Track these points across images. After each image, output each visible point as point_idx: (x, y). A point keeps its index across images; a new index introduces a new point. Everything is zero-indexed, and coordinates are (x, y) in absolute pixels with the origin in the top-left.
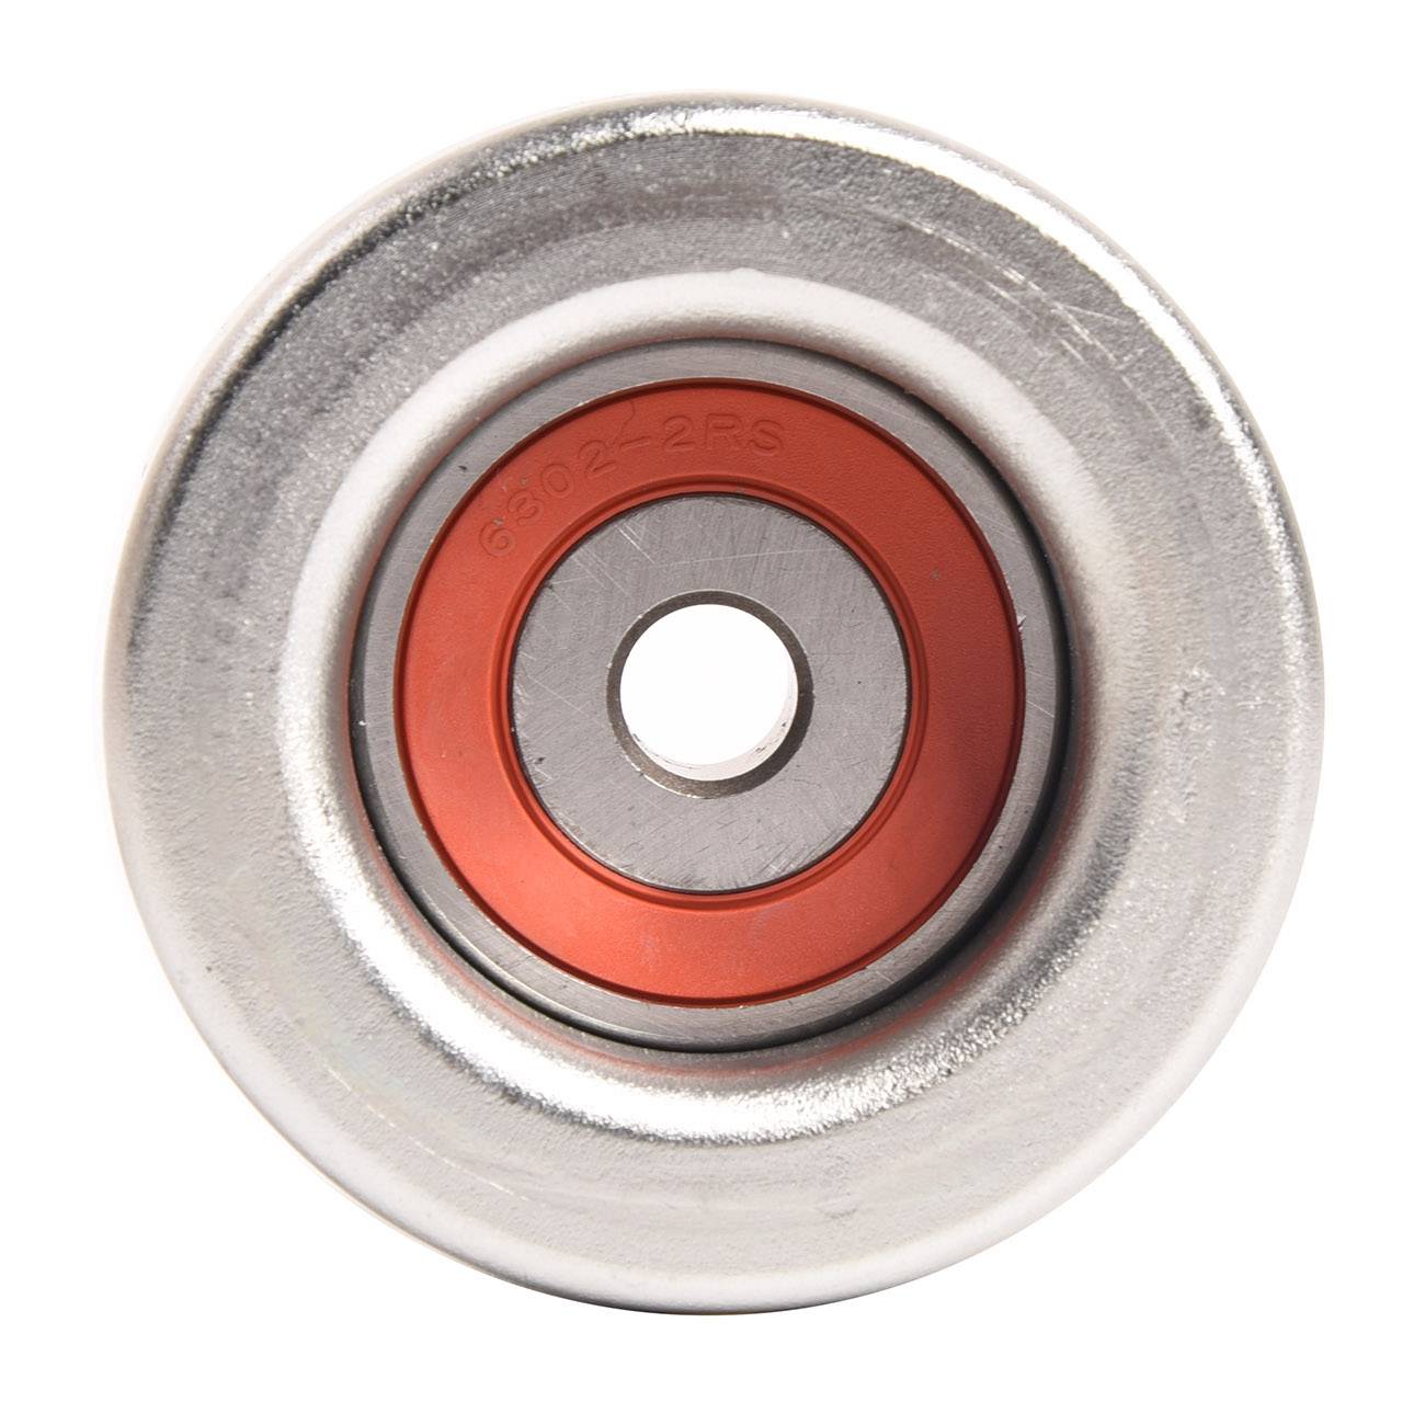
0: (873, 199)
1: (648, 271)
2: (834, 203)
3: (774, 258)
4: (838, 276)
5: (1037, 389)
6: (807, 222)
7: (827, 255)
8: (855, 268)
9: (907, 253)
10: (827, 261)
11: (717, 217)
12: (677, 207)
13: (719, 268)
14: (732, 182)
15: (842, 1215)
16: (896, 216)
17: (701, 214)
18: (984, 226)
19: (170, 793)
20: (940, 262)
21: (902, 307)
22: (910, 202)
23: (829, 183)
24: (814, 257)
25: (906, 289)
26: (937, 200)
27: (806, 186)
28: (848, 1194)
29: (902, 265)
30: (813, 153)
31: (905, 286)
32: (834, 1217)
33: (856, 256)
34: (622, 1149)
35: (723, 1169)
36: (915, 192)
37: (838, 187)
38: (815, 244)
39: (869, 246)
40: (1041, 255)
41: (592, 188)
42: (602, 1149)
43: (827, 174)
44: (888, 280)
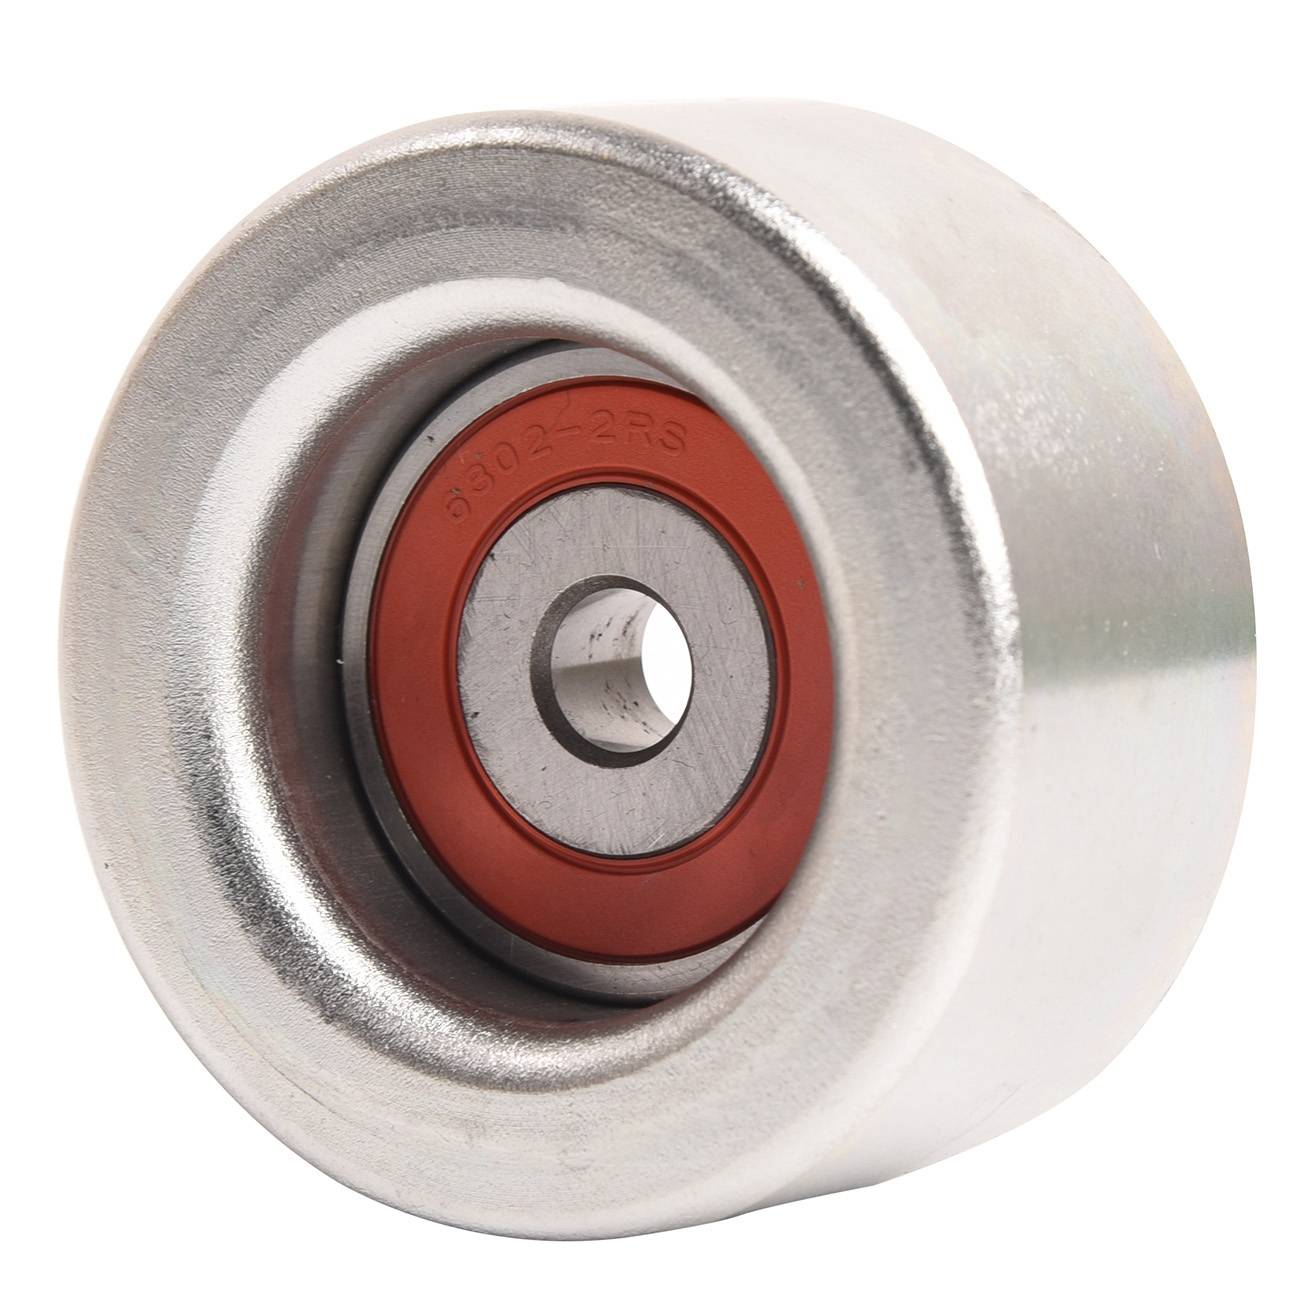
0: (656, 224)
1: (476, 272)
2: (625, 224)
3: (574, 271)
4: (623, 293)
5: (778, 418)
6: (601, 240)
7: (616, 272)
8: (638, 287)
9: (680, 277)
10: (616, 278)
11: (532, 228)
12: (500, 215)
13: (529, 276)
14: (544, 197)
15: (579, 1169)
16: (674, 241)
17: (520, 224)
18: (744, 259)
19: (85, 703)
20: (706, 289)
21: (673, 328)
22: (685, 230)
23: (622, 206)
24: (606, 273)
25: (678, 311)
26: (709, 230)
27: (603, 206)
28: (585, 1150)
29: (676, 289)
30: (610, 175)
31: (677, 308)
32: (572, 1169)
33: (639, 276)
34: (409, 1079)
35: (487, 1110)
36: (691, 221)
37: (628, 209)
38: (607, 261)
39: (651, 267)
40: (789, 292)
41: (434, 191)
42: (394, 1076)
43: (620, 197)
44: (664, 301)
